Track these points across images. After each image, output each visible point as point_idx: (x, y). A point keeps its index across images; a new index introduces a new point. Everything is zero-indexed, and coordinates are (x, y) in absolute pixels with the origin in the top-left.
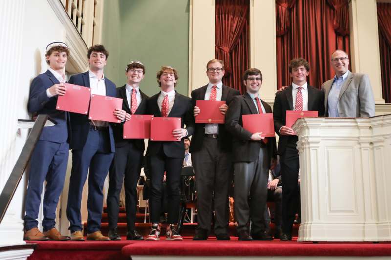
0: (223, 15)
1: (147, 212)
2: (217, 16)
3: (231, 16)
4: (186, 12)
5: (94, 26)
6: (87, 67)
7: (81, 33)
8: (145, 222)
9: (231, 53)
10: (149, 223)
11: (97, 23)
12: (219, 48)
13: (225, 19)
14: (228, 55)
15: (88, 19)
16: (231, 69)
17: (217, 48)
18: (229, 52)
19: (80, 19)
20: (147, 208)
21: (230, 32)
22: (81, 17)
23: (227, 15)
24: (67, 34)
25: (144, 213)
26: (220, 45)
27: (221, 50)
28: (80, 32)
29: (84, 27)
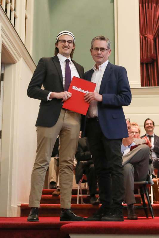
0: (147, 4)
1: (80, 194)
2: (140, 5)
3: (154, 5)
4: (111, 2)
5: (26, 18)
6: (20, 58)
7: (14, 26)
8: (78, 203)
9: (155, 40)
10: (82, 204)
11: (28, 16)
12: (143, 36)
13: (149, 8)
14: (153, 42)
15: (20, 13)
16: (156, 56)
17: (141, 36)
18: (153, 40)
19: (13, 13)
20: (80, 190)
21: (154, 19)
22: (14, 11)
23: (150, 4)
24: (2, 27)
25: (77, 194)
26: (144, 33)
27: (145, 37)
28: (13, 24)
29: (17, 20)
